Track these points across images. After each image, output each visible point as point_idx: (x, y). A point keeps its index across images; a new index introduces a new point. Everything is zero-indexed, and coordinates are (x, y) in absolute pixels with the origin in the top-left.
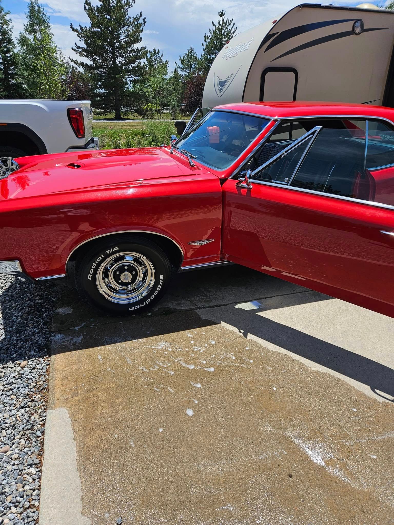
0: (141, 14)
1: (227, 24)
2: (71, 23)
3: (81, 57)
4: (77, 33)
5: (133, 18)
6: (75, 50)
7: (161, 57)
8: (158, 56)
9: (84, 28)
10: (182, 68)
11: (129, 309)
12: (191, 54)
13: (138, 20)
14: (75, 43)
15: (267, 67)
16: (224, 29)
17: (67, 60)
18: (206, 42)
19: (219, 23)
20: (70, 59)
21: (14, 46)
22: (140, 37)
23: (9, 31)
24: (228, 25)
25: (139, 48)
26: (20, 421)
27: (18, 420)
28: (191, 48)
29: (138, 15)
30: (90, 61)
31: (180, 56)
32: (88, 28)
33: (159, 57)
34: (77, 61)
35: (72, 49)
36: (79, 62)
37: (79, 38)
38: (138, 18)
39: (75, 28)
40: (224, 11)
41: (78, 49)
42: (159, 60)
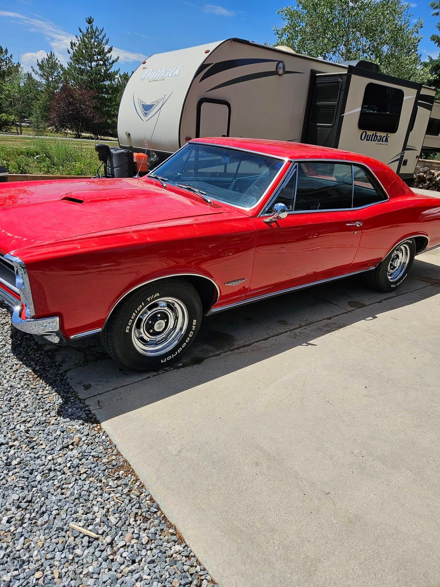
1: (97, 33)
7: (10, 57)
8: (5, 57)
10: (41, 75)
11: (162, 361)
12: (52, 60)
15: (203, 97)
16: (94, 38)
18: (73, 49)
19: (88, 30)
24: (98, 35)
26: (121, 502)
27: (118, 502)
28: (51, 53)
31: (37, 61)
33: (7, 58)
40: (92, 18)
42: (7, 61)
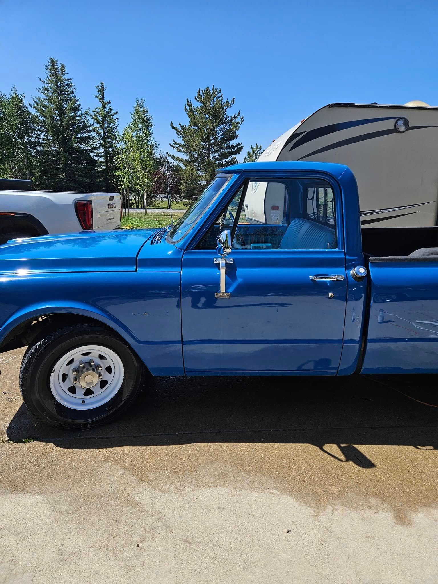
0: (239, 113)
2: (172, 122)
3: (178, 152)
4: (176, 131)
5: (231, 117)
6: (172, 146)
9: (183, 126)
13: (235, 119)
14: (173, 140)
17: (165, 155)
20: (168, 154)
21: (118, 142)
22: (236, 134)
23: (114, 129)
25: (235, 145)
29: (236, 114)
30: (186, 156)
32: (187, 126)
34: (174, 156)
35: (170, 145)
36: (176, 157)
37: (178, 135)
38: (236, 117)
39: (175, 127)
41: (175, 145)
